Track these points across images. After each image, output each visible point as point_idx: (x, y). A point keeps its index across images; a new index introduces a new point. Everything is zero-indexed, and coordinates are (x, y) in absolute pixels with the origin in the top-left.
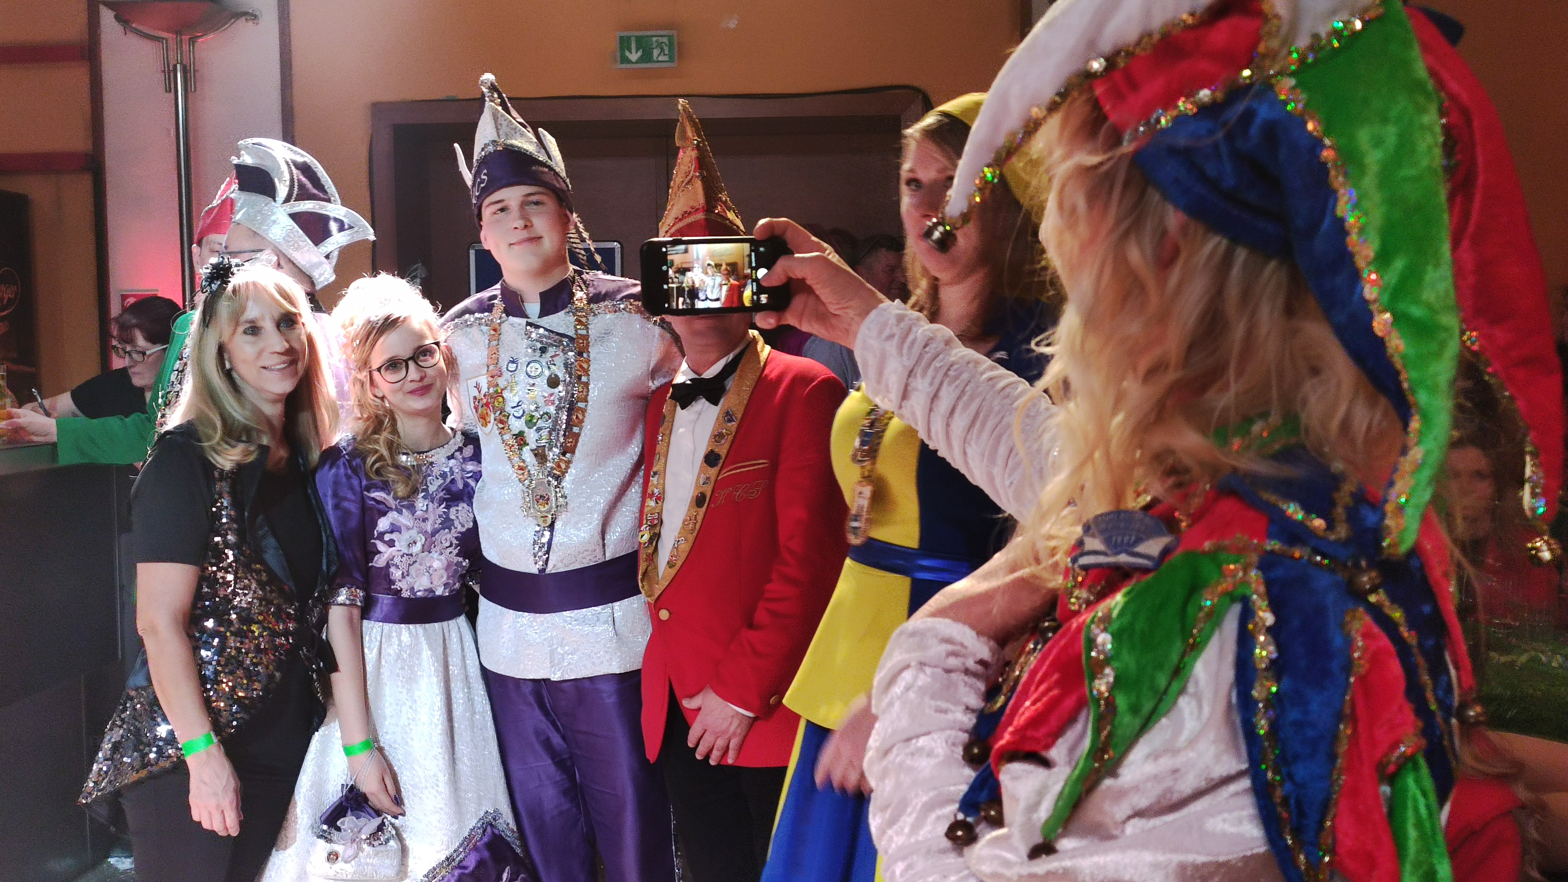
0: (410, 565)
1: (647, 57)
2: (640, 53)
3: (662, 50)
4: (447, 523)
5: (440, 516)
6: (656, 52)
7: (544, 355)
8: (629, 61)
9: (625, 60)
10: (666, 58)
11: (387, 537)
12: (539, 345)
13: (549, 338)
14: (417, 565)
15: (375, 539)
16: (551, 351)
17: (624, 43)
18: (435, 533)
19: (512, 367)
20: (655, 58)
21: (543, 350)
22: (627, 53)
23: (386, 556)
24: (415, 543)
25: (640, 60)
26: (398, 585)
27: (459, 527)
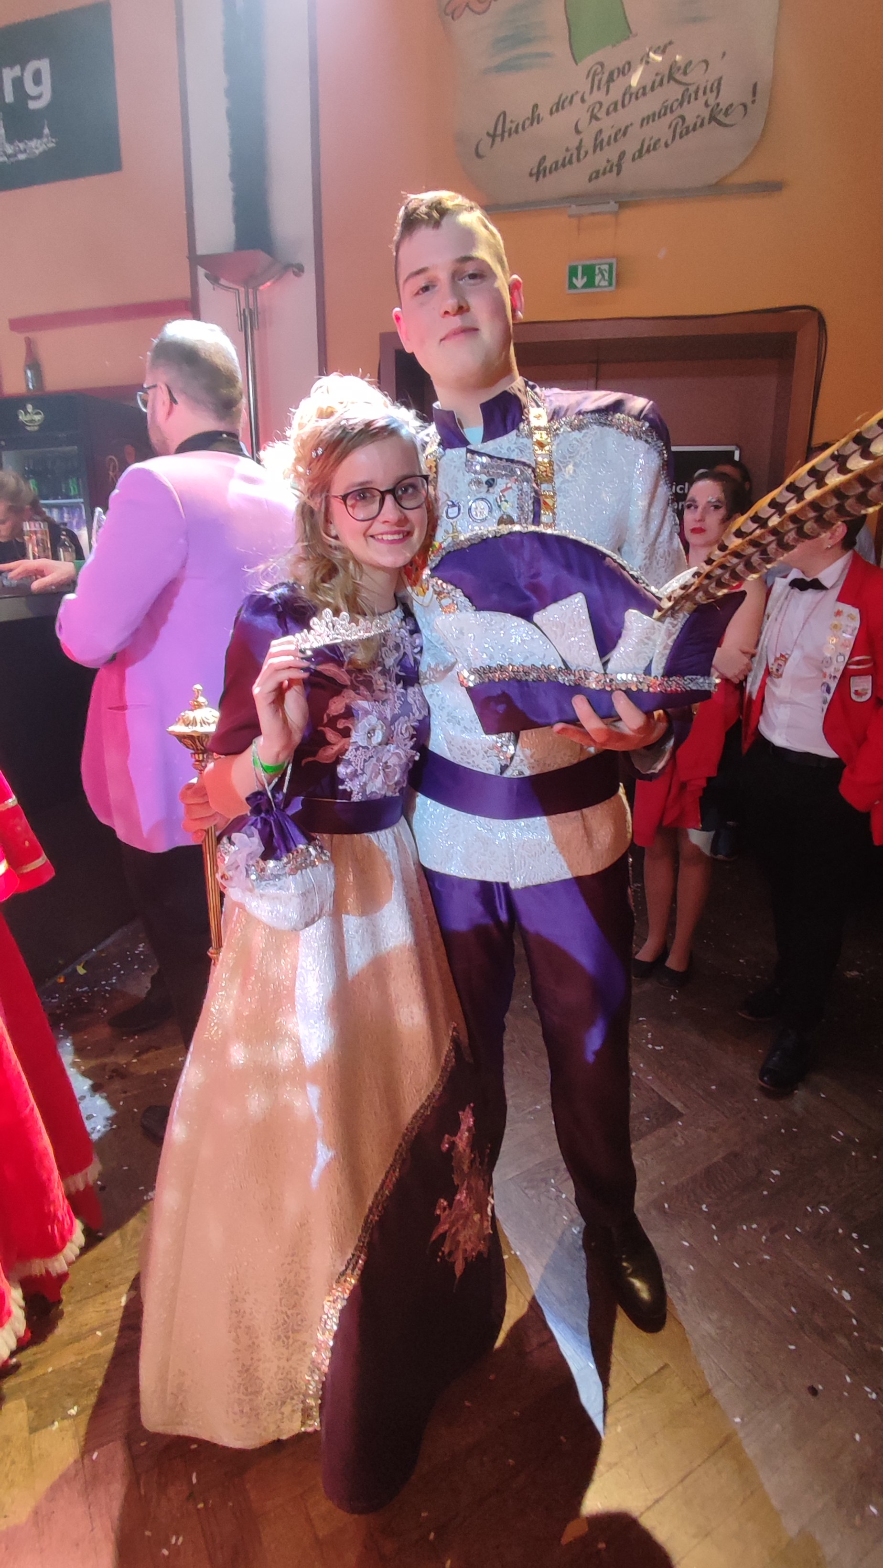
0: (365, 761)
1: (590, 284)
2: (585, 279)
3: (603, 275)
4: (406, 709)
5: (399, 698)
6: (598, 278)
7: (491, 490)
8: (575, 287)
9: (572, 286)
10: (606, 283)
11: (340, 725)
12: (484, 478)
13: (498, 467)
14: (374, 760)
15: (324, 726)
16: (501, 483)
17: (573, 272)
18: (395, 718)
19: (453, 512)
20: (596, 283)
21: (490, 484)
22: (574, 280)
23: (336, 748)
24: (374, 730)
25: (584, 286)
26: (348, 786)
27: (417, 714)
